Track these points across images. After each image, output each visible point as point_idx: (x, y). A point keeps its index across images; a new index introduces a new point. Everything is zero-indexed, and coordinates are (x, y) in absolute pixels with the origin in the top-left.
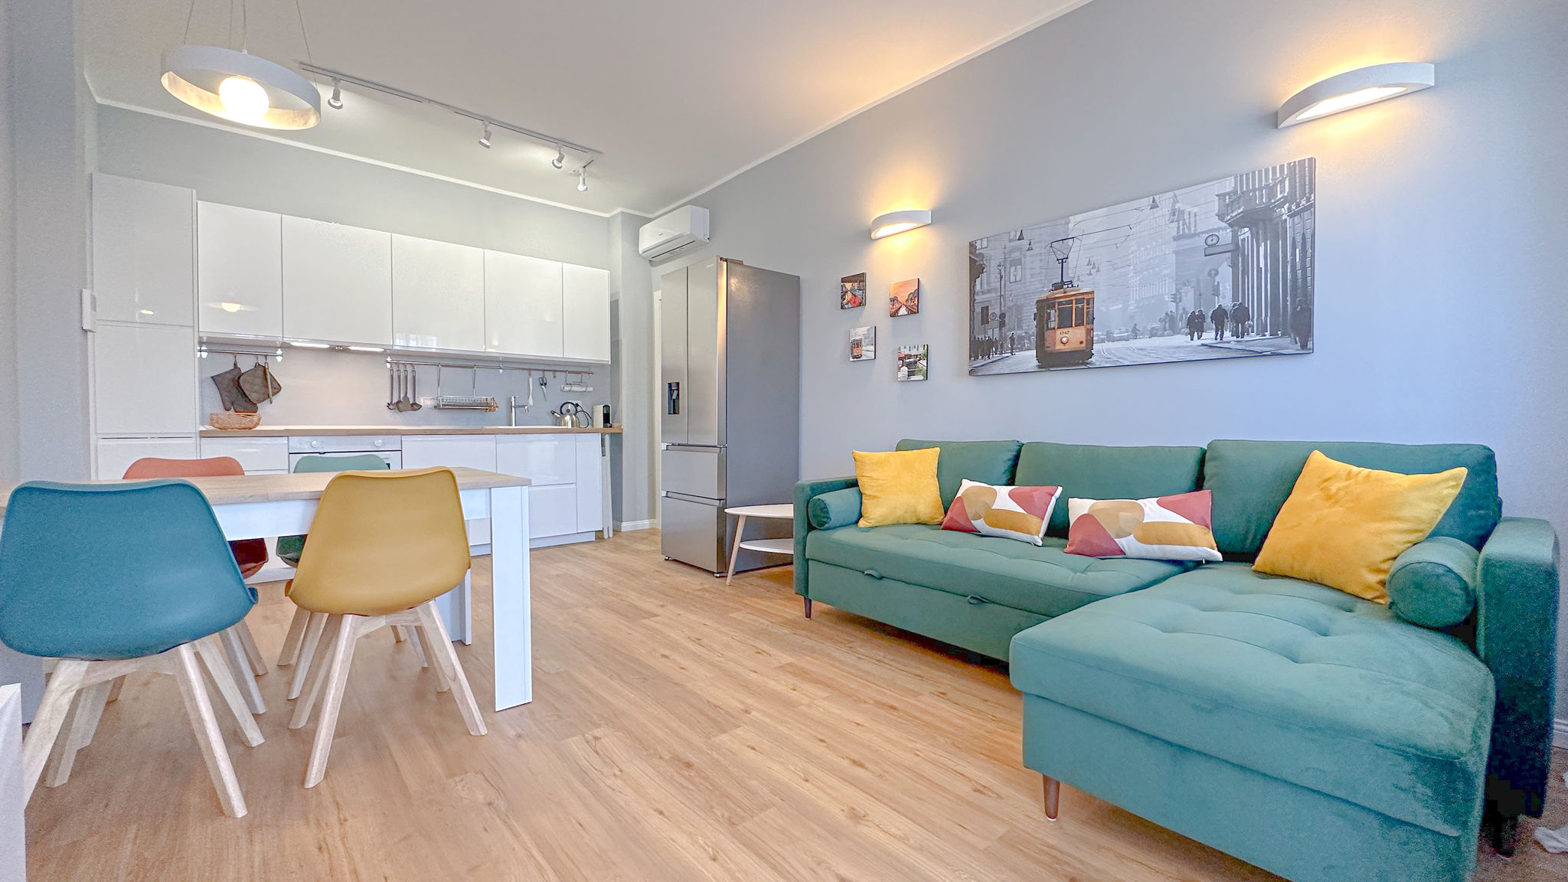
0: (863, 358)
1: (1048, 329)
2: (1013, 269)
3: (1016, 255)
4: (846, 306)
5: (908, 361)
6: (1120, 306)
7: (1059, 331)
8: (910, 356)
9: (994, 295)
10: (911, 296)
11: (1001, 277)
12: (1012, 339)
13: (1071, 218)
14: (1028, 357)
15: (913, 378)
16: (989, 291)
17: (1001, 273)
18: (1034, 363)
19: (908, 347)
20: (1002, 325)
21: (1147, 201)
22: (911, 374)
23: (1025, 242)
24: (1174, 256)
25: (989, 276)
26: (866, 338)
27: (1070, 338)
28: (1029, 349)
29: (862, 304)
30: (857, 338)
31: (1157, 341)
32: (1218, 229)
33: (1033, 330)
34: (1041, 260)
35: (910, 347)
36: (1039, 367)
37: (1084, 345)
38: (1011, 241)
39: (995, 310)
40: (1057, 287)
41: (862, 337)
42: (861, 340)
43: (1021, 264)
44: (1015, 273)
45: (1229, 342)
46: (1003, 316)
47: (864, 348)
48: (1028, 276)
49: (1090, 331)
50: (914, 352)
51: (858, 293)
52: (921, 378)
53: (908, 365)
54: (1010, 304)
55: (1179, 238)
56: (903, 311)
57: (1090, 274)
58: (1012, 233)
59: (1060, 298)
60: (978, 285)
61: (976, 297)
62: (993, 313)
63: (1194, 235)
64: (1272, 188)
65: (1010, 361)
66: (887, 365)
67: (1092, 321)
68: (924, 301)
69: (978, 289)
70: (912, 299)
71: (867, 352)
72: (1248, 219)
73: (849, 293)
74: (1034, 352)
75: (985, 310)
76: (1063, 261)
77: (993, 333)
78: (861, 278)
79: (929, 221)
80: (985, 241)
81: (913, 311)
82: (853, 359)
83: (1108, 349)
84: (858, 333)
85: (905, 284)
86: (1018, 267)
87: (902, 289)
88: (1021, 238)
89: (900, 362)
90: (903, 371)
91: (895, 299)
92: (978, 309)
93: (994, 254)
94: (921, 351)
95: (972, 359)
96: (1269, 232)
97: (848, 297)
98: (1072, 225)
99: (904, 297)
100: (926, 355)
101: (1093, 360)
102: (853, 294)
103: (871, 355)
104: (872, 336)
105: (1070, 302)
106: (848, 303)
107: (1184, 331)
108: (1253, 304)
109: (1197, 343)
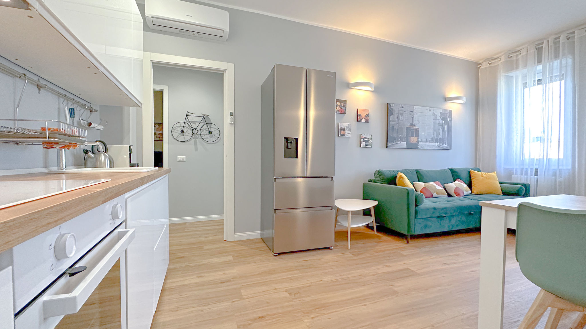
0: (346, 136)
1: (409, 136)
2: (401, 116)
3: (401, 112)
5: (365, 140)
6: (423, 133)
7: (411, 137)
8: (366, 138)
9: (395, 123)
10: (367, 115)
11: (398, 118)
12: (400, 138)
13: (414, 106)
14: (404, 144)
15: (367, 147)
16: (394, 121)
17: (397, 116)
18: (405, 146)
19: (365, 135)
20: (397, 133)
21: (428, 108)
22: (366, 145)
23: (404, 109)
24: (433, 124)
25: (394, 116)
26: (347, 128)
27: (413, 140)
29: (345, 113)
30: (342, 127)
31: (431, 144)
32: (440, 120)
33: (406, 136)
34: (408, 116)
35: (366, 135)
36: (407, 147)
37: (417, 142)
38: (400, 107)
39: (395, 127)
40: (411, 124)
41: (345, 127)
42: (345, 128)
44: (401, 118)
45: (441, 146)
46: (398, 130)
47: (346, 132)
48: (404, 120)
49: (418, 139)
50: (368, 137)
51: (343, 108)
52: (370, 147)
53: (365, 141)
54: (400, 127)
55: (434, 119)
56: (363, 120)
57: (418, 123)
58: (401, 105)
59: (412, 128)
60: (391, 118)
61: (390, 122)
62: (395, 129)
63: (436, 120)
64: (447, 114)
65: (399, 144)
66: (355, 140)
67: (418, 136)
68: (371, 118)
69: (391, 119)
70: (367, 117)
71: (348, 134)
72: (444, 119)
73: (339, 107)
74: (405, 143)
75: (393, 127)
76: (413, 118)
77: (395, 135)
78: (345, 102)
79: (373, 90)
80: (393, 105)
81: (367, 121)
82: (341, 136)
83: (422, 144)
84: (344, 125)
85: (364, 110)
86: (402, 116)
87: (363, 112)
88: (403, 107)
89: (362, 140)
90: (363, 144)
91: (360, 115)
92: (391, 126)
93: (396, 110)
94: (370, 137)
95: (388, 142)
96: (447, 123)
97: (338, 108)
98: (414, 108)
99: (364, 115)
100: (372, 138)
101: (419, 146)
102: (341, 108)
103: (350, 135)
104: (350, 127)
105: (414, 130)
106: (338, 111)
107: (435, 142)
108: (444, 138)
109: (437, 145)
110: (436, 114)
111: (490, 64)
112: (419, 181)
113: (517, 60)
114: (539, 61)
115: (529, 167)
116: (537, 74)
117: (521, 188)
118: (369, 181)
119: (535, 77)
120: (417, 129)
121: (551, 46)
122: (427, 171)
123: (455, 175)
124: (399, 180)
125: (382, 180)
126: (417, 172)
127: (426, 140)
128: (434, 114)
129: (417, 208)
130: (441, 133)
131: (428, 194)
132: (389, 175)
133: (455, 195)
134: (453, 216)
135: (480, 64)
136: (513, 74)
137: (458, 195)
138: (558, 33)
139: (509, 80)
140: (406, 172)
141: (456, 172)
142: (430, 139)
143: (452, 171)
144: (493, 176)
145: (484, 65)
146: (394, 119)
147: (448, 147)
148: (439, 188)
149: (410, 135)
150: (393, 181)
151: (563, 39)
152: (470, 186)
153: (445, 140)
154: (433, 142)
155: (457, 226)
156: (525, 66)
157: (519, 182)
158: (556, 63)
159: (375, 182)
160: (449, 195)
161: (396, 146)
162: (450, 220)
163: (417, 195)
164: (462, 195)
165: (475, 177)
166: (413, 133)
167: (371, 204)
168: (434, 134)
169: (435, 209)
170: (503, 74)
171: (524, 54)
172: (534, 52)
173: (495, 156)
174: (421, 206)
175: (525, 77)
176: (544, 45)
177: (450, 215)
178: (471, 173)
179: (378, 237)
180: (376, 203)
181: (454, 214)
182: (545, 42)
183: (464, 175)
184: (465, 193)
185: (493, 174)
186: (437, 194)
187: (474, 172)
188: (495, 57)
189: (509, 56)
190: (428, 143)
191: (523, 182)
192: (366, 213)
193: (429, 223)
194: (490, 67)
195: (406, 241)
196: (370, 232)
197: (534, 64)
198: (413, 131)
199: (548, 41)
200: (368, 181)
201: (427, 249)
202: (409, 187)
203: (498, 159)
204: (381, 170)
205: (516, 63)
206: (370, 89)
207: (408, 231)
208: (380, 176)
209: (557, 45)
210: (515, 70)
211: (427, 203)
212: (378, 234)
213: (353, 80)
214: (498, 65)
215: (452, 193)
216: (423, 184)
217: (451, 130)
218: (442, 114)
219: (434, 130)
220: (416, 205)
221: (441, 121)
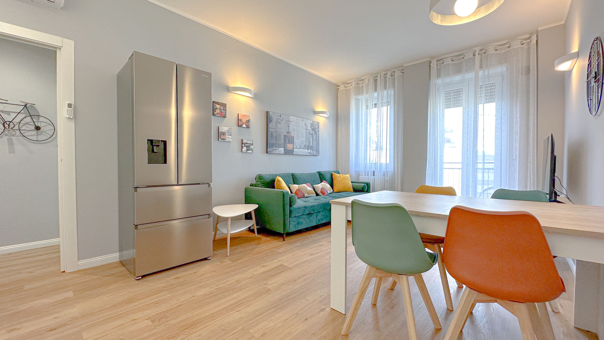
0: (226, 140)
2: (278, 124)
3: (279, 120)
4: (217, 115)
5: (246, 145)
6: (298, 141)
7: (288, 144)
8: (247, 143)
9: (274, 130)
11: (276, 126)
12: (278, 144)
13: (290, 116)
15: (248, 152)
16: (273, 129)
17: (276, 124)
18: (283, 152)
19: (246, 140)
20: (276, 139)
21: (301, 119)
22: (247, 150)
23: (281, 118)
24: (305, 133)
25: (273, 124)
26: (227, 132)
27: (289, 146)
28: (282, 148)
29: (225, 117)
30: (223, 131)
31: (303, 150)
33: (283, 143)
34: (284, 125)
37: (292, 149)
38: (278, 116)
39: (274, 134)
40: (288, 132)
41: (226, 131)
42: (225, 132)
43: (280, 123)
44: (279, 126)
45: (312, 152)
46: (276, 137)
47: (226, 136)
48: (282, 128)
49: (293, 146)
50: (249, 142)
51: (222, 111)
52: (252, 152)
53: (246, 147)
54: (278, 134)
55: (306, 129)
56: (244, 126)
57: (293, 132)
58: (279, 114)
59: (288, 136)
60: (270, 125)
61: (270, 129)
62: (274, 136)
63: (308, 130)
64: (316, 125)
65: (278, 150)
66: (236, 145)
67: (294, 143)
68: (251, 124)
69: (270, 127)
70: (247, 122)
71: (228, 138)
72: (313, 129)
73: (218, 109)
74: (283, 149)
75: (272, 134)
76: (289, 126)
77: (274, 141)
78: (224, 105)
79: (253, 97)
80: (272, 113)
81: (248, 127)
82: (221, 140)
83: (296, 151)
84: (224, 129)
85: (245, 116)
86: (280, 124)
87: (243, 117)
88: (280, 116)
89: (243, 145)
90: (245, 149)
91: (241, 120)
92: (270, 133)
93: (274, 118)
94: (251, 142)
95: (268, 148)
96: (316, 133)
97: (217, 111)
98: (290, 118)
99: (244, 120)
100: (253, 144)
101: (294, 153)
102: (220, 111)
103: (230, 140)
104: (230, 132)
105: (290, 137)
106: (217, 114)
107: (307, 149)
108: (314, 146)
109: (308, 152)
110: (308, 125)
111: (345, 87)
112: (294, 184)
113: (362, 87)
114: (376, 90)
115: (369, 170)
116: (375, 99)
117: (364, 186)
118: (251, 186)
119: (373, 102)
120: (293, 137)
121: (382, 79)
122: (301, 174)
123: (321, 177)
124: (277, 183)
125: (262, 184)
126: (293, 175)
127: (300, 147)
128: (305, 124)
129: (291, 208)
130: (311, 141)
131: (300, 195)
132: (268, 179)
133: (321, 194)
134: (319, 212)
135: (339, 86)
136: (360, 97)
137: (324, 194)
138: (386, 71)
139: (357, 101)
140: (283, 176)
141: (322, 175)
142: (303, 147)
143: (320, 174)
144: (347, 177)
145: (342, 88)
146: (273, 126)
147: (317, 153)
148: (310, 189)
149: (287, 142)
150: (271, 184)
151: (388, 76)
152: (332, 186)
153: (315, 148)
154: (306, 149)
155: (322, 220)
156: (367, 92)
157: (363, 181)
158: (385, 92)
159: (256, 186)
160: (317, 195)
161: (274, 152)
162: (317, 216)
163: (291, 196)
164: (326, 194)
165: (336, 179)
166: (289, 140)
167: (251, 208)
168: (306, 142)
169: (305, 207)
170: (354, 97)
171: (367, 82)
172: (373, 82)
173: (349, 161)
174: (295, 206)
175: (367, 101)
176: (378, 78)
177: (316, 211)
178: (333, 175)
179: (259, 238)
180: (256, 206)
181: (320, 210)
182: (379, 75)
183: (328, 177)
184: (329, 192)
185: (347, 175)
186: (308, 194)
187: (334, 174)
188: (349, 82)
189: (358, 83)
190: (301, 150)
191: (366, 181)
192: (248, 216)
193: (301, 220)
194: (345, 89)
195: (282, 239)
196: (251, 235)
197: (373, 91)
198: (289, 139)
199: (381, 75)
200: (249, 185)
201: (299, 244)
202: (285, 189)
203: (350, 164)
204: (261, 174)
205: (362, 88)
206: (250, 96)
207: (284, 229)
208: (261, 180)
209: (386, 80)
210: (361, 95)
211: (299, 203)
212: (259, 236)
213: (233, 84)
214: (351, 88)
215: (319, 193)
216: (297, 186)
217: (319, 139)
218: (312, 125)
219: (306, 139)
220: (291, 206)
221: (311, 131)
